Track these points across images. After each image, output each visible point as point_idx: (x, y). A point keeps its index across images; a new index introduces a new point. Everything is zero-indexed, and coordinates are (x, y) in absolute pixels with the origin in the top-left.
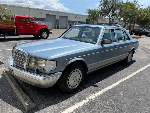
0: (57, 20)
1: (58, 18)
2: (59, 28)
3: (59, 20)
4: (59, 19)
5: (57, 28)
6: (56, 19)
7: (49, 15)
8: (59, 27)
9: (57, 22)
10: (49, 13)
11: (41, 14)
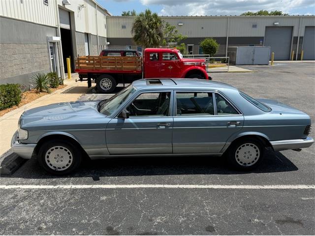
0: (296, 38)
1: (299, 32)
2: (299, 59)
3: (301, 38)
4: (302, 35)
5: (294, 60)
6: (295, 35)
7: (275, 27)
8: (300, 55)
9: (295, 42)
10: (275, 24)
11: (255, 26)
